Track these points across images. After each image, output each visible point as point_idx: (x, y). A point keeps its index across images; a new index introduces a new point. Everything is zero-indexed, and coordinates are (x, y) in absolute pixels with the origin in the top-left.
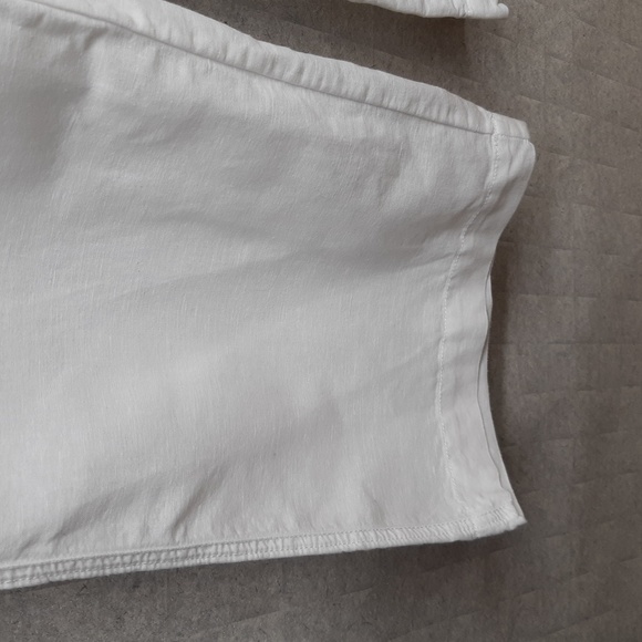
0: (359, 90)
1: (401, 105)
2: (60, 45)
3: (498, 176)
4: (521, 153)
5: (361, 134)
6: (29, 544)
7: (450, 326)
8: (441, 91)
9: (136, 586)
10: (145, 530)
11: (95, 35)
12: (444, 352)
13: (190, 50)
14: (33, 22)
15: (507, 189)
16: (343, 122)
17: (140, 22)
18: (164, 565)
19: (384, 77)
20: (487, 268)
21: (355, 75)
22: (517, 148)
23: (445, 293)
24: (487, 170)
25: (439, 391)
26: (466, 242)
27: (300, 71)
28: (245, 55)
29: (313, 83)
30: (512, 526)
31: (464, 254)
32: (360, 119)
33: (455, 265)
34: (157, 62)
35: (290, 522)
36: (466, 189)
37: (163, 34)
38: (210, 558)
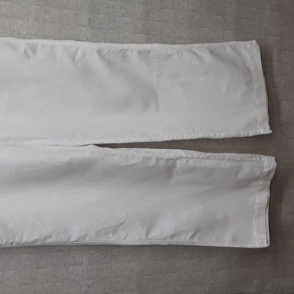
0: (229, 158)
1: (239, 159)
2: (172, 161)
3: (266, 170)
4: (272, 165)
5: (229, 166)
6: (166, 238)
7: (257, 201)
8: (249, 155)
9: (186, 248)
10: (185, 238)
11: (177, 159)
12: (256, 207)
13: (193, 158)
14: (168, 159)
15: (269, 173)
16: (225, 165)
17: (184, 156)
18: (188, 244)
19: (234, 154)
20: (268, 188)
21: (227, 155)
22: (271, 164)
23: (256, 194)
24: (263, 169)
25: (254, 215)
26: (261, 183)
27: (215, 157)
28: (203, 157)
29: (222, 158)
30: (266, 247)
31: (261, 185)
32: (229, 163)
33: (258, 188)
34: (187, 161)
35: (214, 240)
36: (258, 173)
37: (188, 157)
38: (197, 244)
